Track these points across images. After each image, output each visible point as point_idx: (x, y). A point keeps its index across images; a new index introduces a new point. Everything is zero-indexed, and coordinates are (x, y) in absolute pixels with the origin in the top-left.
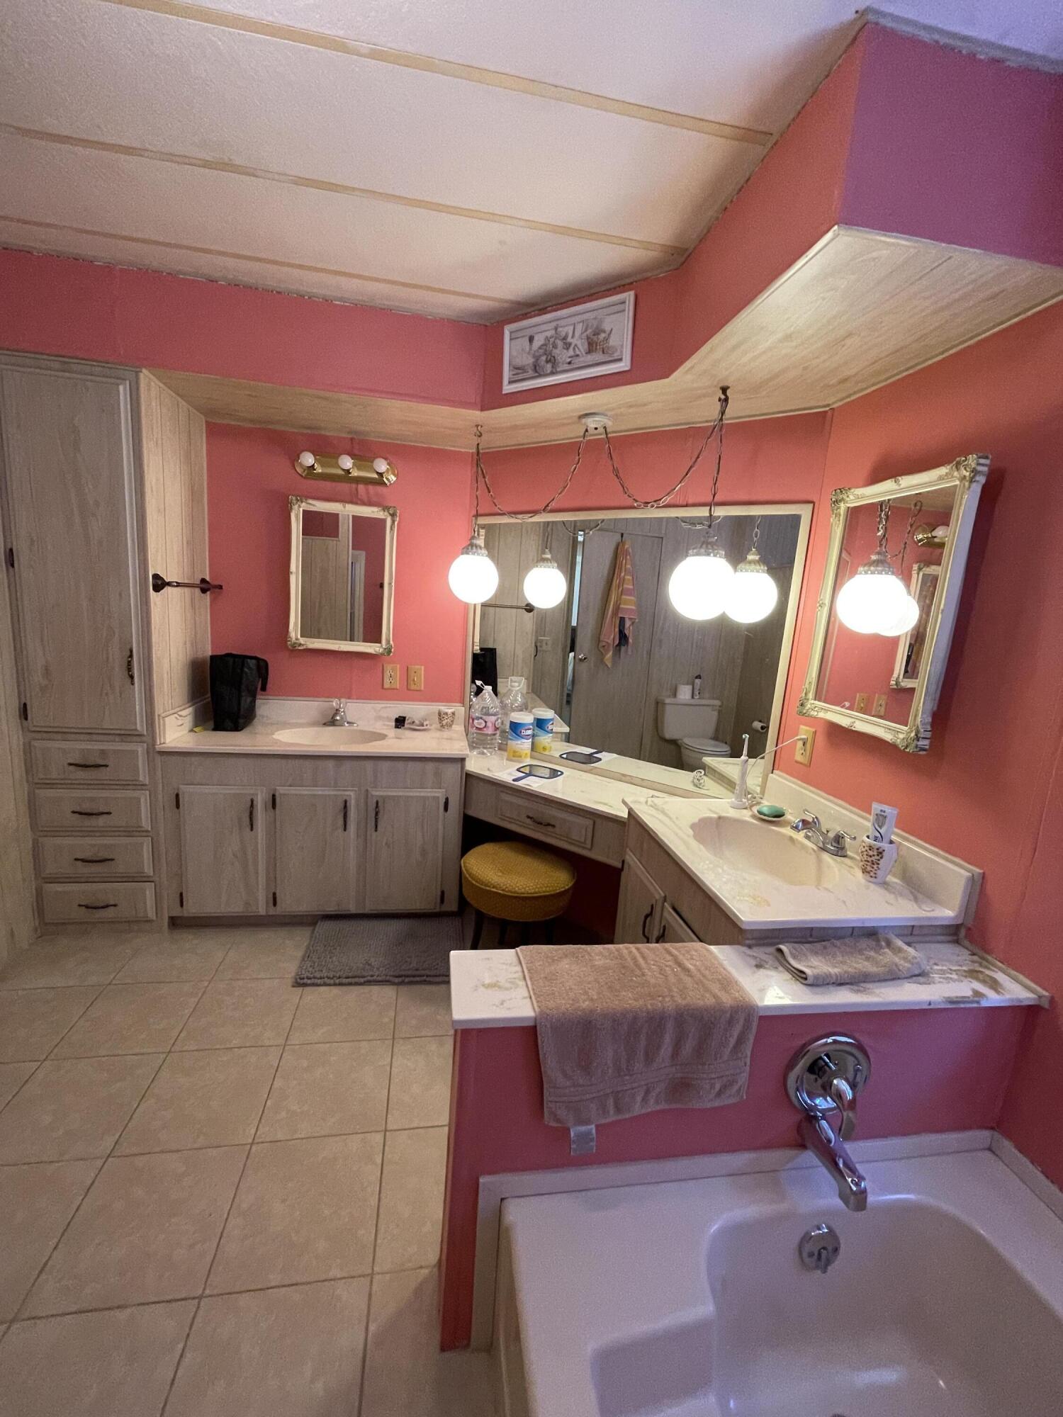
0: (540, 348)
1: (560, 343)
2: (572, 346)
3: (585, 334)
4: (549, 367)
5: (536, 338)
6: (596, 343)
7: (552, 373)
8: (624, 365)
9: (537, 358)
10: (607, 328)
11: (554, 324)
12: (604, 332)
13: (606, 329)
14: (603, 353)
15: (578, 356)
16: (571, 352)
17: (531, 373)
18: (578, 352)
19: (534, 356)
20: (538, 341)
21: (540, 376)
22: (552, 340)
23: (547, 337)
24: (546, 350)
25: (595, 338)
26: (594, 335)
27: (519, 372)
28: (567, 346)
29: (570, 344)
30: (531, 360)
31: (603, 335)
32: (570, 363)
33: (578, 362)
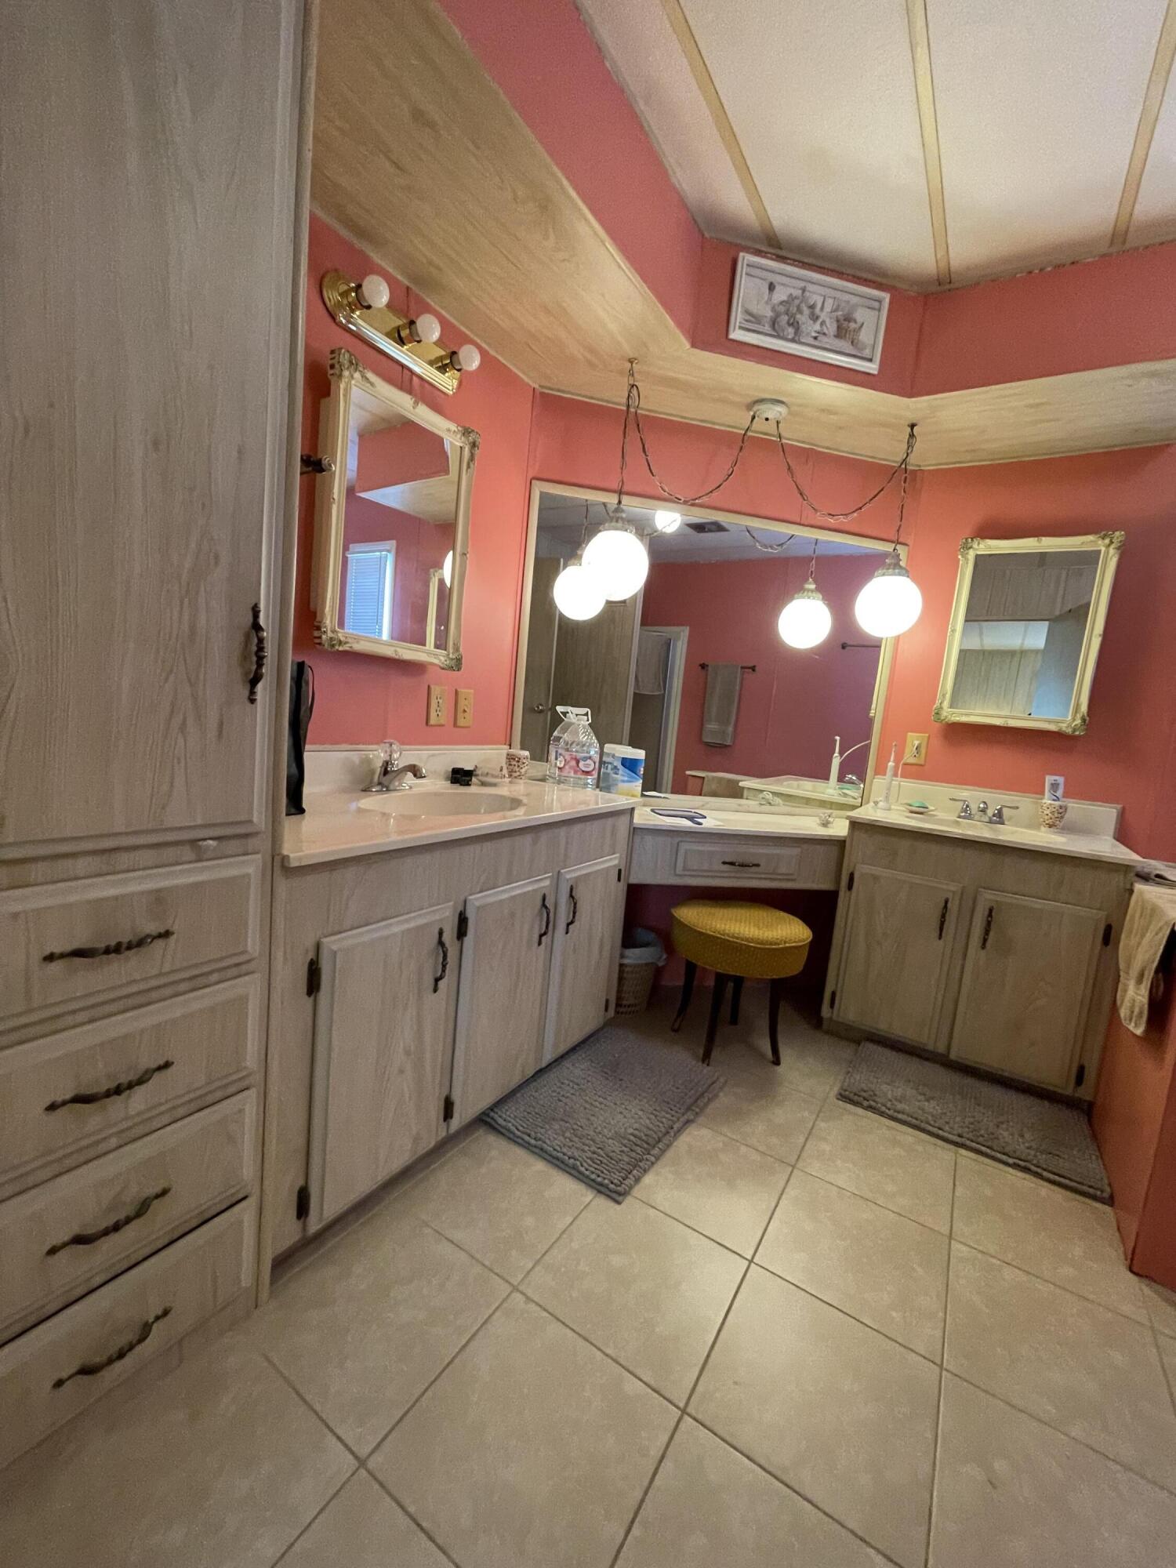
0: (782, 303)
1: (806, 311)
2: (821, 320)
3: (836, 313)
4: (791, 331)
5: (778, 288)
6: (845, 329)
7: (793, 340)
8: (873, 368)
9: (777, 315)
10: (859, 319)
11: (802, 284)
12: (855, 322)
13: (858, 321)
14: (852, 342)
15: (824, 334)
16: (817, 327)
17: (767, 329)
18: (825, 331)
19: (773, 309)
20: (780, 295)
21: (778, 337)
22: (797, 302)
23: (791, 295)
24: (788, 310)
25: (845, 324)
26: (845, 320)
27: (753, 320)
28: (814, 318)
29: (817, 318)
30: (769, 314)
31: (853, 325)
32: (815, 338)
33: (824, 341)
